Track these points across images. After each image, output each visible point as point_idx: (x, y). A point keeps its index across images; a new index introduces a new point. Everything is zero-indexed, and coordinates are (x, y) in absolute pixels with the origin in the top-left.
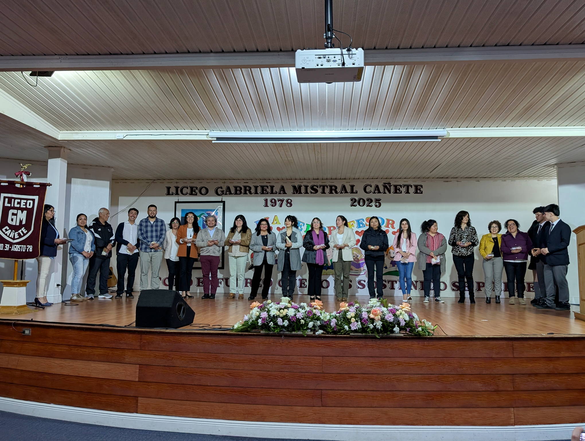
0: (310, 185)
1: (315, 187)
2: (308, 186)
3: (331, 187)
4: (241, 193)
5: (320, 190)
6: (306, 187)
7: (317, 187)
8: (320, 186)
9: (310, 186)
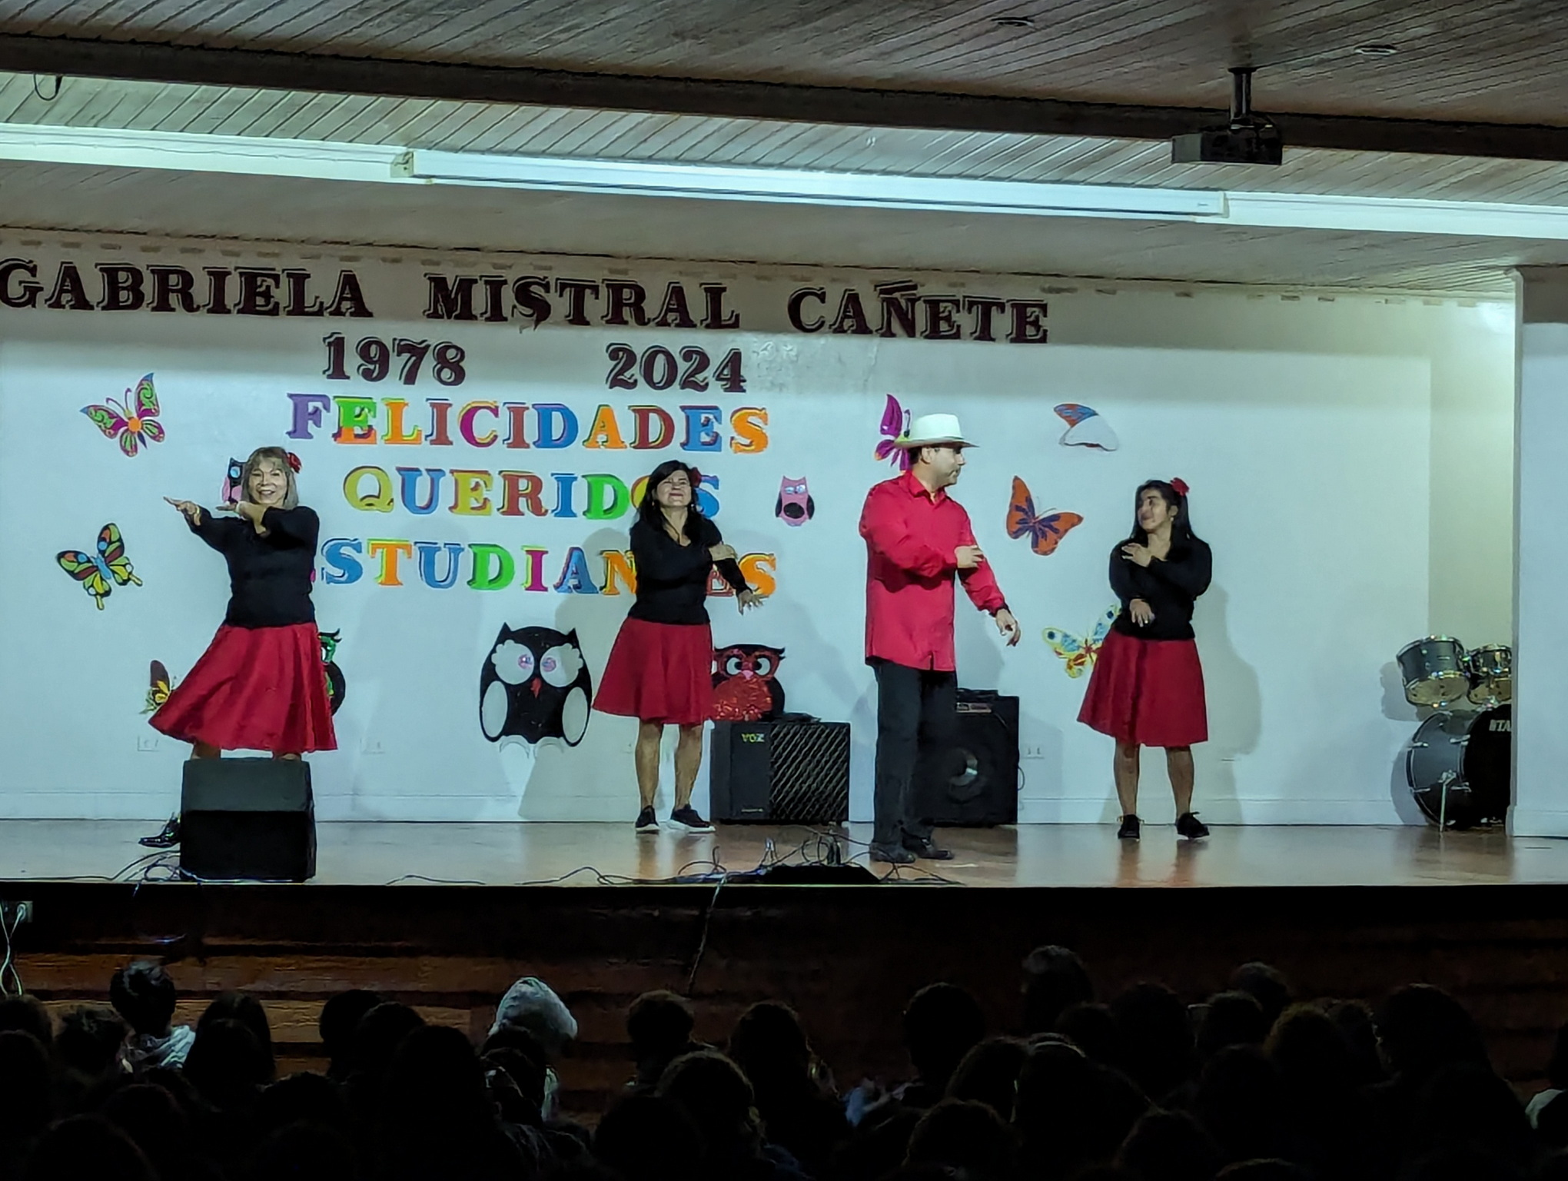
0: (511, 276)
1: (534, 288)
2: (505, 282)
3: (616, 288)
4: (137, 302)
5: (561, 304)
6: (495, 286)
7: (547, 287)
8: (563, 287)
9: (511, 283)
